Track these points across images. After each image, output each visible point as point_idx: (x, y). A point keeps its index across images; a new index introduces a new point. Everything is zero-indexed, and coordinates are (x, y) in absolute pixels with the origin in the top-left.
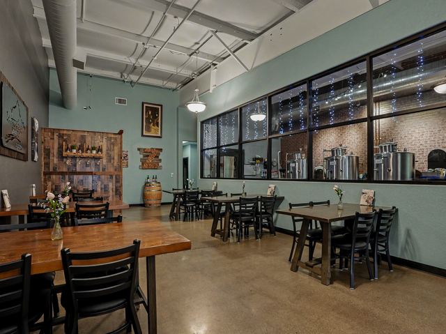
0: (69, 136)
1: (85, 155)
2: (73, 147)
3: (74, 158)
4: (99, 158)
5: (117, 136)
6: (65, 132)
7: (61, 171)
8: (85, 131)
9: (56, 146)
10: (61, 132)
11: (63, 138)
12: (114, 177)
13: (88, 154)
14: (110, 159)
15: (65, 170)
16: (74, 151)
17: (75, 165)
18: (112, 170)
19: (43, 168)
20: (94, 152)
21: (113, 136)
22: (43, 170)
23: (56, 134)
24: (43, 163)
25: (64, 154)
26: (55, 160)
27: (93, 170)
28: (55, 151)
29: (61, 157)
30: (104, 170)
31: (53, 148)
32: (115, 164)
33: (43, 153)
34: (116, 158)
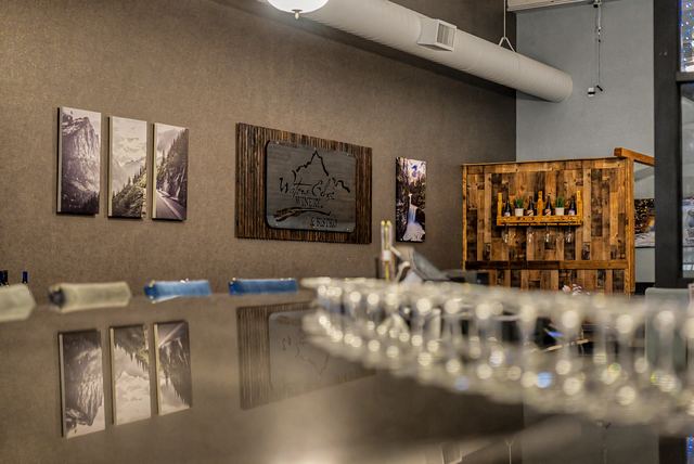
1: (539, 219)
2: (517, 204)
3: (521, 229)
4: (573, 228)
5: (615, 165)
7: (496, 259)
8: (543, 162)
9: (488, 203)
12: (609, 274)
13: (548, 218)
14: (599, 225)
15: (504, 257)
16: (519, 212)
17: (523, 246)
18: (605, 256)
19: (465, 253)
20: (560, 211)
21: (605, 165)
22: (465, 258)
24: (465, 242)
25: (500, 219)
26: (486, 235)
27: (560, 255)
28: (486, 216)
29: (498, 231)
30: (585, 255)
31: (482, 209)
32: (613, 240)
33: (465, 221)
34: (614, 222)
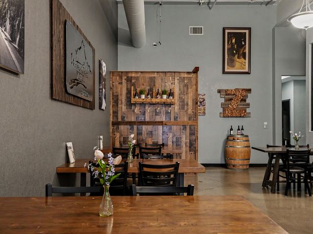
0: (137, 78)
1: (154, 100)
2: (141, 92)
3: (143, 104)
4: (170, 105)
5: (191, 76)
6: (133, 75)
7: (129, 120)
8: (155, 72)
9: (124, 92)
10: (130, 75)
11: (131, 81)
12: (188, 128)
13: (158, 100)
14: (183, 105)
15: (133, 119)
16: (143, 96)
17: (144, 114)
18: (186, 119)
19: (111, 117)
20: (165, 97)
21: (186, 75)
22: (111, 120)
23: (124, 78)
24: (111, 111)
25: (133, 100)
26: (123, 107)
27: (163, 118)
28: (123, 98)
29: (130, 104)
30: (176, 118)
31: (121, 95)
32: (190, 111)
33: (111, 100)
34: (190, 103)
